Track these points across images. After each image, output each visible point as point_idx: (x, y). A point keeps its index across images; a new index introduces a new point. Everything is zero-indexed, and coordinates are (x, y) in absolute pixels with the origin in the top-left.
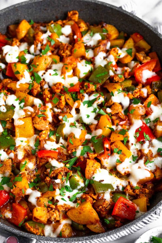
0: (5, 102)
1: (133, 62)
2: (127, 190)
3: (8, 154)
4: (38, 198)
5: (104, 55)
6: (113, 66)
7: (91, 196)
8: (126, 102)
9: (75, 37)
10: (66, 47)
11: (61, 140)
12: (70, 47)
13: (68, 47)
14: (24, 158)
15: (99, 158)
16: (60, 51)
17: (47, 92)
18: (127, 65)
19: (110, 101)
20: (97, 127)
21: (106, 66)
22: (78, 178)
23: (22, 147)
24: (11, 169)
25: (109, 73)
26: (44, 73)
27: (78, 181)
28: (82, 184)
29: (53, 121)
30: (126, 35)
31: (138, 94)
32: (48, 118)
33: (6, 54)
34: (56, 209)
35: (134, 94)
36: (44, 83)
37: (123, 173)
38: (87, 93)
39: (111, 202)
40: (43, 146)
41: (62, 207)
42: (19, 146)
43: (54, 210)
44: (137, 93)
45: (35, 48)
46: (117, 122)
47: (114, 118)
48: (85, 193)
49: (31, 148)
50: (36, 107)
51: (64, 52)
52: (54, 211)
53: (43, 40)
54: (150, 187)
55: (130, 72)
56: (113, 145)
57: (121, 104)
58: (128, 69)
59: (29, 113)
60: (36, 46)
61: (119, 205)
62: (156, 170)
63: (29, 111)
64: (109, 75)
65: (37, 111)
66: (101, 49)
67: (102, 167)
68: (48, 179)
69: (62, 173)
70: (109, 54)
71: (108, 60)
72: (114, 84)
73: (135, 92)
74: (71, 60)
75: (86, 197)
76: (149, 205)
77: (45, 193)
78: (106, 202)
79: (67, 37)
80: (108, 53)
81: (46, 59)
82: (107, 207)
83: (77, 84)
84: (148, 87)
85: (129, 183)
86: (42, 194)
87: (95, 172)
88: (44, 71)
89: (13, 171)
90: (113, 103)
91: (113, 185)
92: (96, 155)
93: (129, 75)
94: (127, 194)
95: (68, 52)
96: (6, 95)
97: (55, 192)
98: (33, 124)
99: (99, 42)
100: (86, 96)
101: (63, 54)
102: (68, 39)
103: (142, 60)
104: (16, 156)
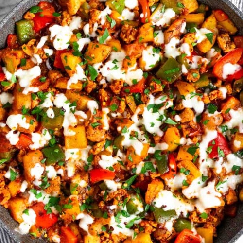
0: (53, 102)
1: (213, 50)
2: (193, 218)
3: (57, 169)
4: (90, 225)
5: (177, 41)
6: (188, 58)
7: (150, 224)
8: (200, 107)
9: (142, 16)
10: (129, 32)
11: (119, 153)
12: (135, 31)
13: (131, 31)
14: (75, 175)
15: (162, 178)
16: (122, 34)
17: (103, 93)
18: (204, 55)
19: (180, 105)
20: (162, 140)
21: (178, 58)
22: (136, 202)
23: (73, 161)
24: (60, 189)
25: (181, 69)
26: (101, 67)
27: (137, 206)
28: (140, 209)
29: (110, 128)
30: (207, 9)
31: (216, 97)
32: (104, 126)
33: (54, 38)
34: (111, 238)
35: (210, 96)
36: (100, 78)
37: (189, 197)
38: (153, 94)
39: (173, 233)
40: (98, 163)
41: (117, 237)
42: (70, 159)
43: (107, 240)
44: (214, 95)
45: (90, 28)
46: (186, 133)
47: (183, 127)
48: (144, 220)
49: (84, 162)
50: (90, 112)
51: (126, 37)
52: (108, 242)
53: (100, 20)
54: (220, 212)
55: (207, 65)
56: (180, 164)
57: (193, 109)
58: (206, 61)
59: (82, 120)
60: (91, 25)
61: (181, 239)
62: (228, 193)
63: (82, 118)
64: (181, 72)
65: (91, 119)
66: (174, 33)
67: (166, 187)
68: (102, 204)
69: (119, 198)
70: (184, 42)
71: (182, 48)
72: (186, 85)
73: (212, 94)
74: (135, 49)
75: (145, 226)
76: (215, 236)
77: (98, 219)
78: (167, 233)
79: (132, 11)
80: (182, 40)
81: (103, 51)
82: (168, 238)
83: (141, 80)
84: (229, 86)
85: (196, 208)
86: (95, 220)
87: (157, 196)
88: (101, 64)
89: (62, 190)
90: (183, 108)
91: (177, 211)
92: (159, 175)
93: (207, 69)
94: (192, 223)
95: (132, 38)
96: (54, 95)
97: (110, 219)
98: (86, 135)
99: (172, 22)
100: (151, 97)
101: (126, 40)
102: (133, 14)
103: (224, 49)
104: (66, 172)
